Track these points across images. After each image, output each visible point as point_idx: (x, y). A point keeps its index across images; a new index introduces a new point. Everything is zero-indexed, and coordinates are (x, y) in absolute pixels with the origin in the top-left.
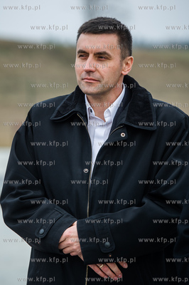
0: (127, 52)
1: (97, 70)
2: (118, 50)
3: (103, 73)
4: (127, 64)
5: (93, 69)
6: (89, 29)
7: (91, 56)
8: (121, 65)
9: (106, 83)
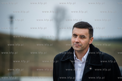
0: (92, 35)
1: (80, 42)
2: (89, 35)
3: (82, 43)
4: (91, 40)
5: (79, 41)
6: (78, 26)
7: (78, 36)
8: (89, 40)
9: (83, 47)
